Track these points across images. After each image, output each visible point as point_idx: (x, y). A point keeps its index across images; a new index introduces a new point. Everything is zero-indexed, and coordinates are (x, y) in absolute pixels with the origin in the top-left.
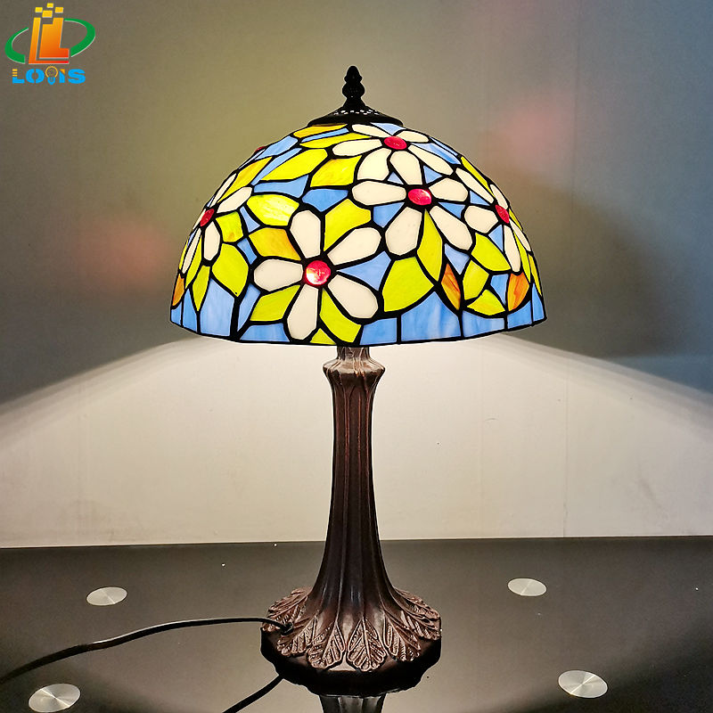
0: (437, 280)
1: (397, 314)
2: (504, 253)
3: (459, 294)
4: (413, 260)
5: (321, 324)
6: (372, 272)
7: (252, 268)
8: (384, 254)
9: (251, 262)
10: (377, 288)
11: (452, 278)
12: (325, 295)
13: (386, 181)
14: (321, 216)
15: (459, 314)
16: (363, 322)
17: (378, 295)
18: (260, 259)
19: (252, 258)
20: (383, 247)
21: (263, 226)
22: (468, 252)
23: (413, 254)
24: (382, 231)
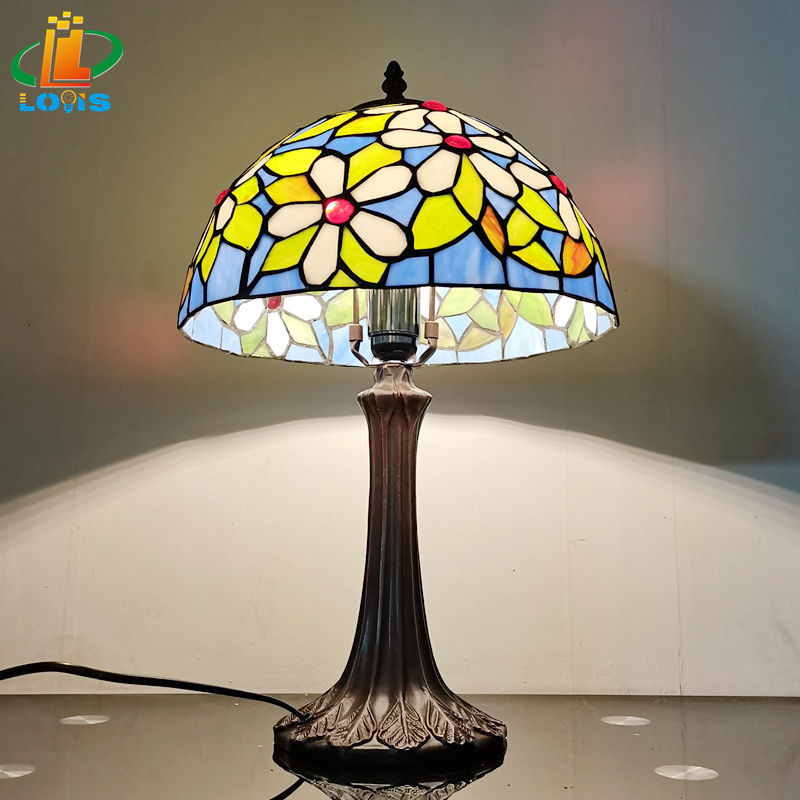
0: (476, 218)
1: (430, 253)
2: (558, 214)
3: (502, 239)
4: (448, 199)
5: (341, 265)
6: (402, 209)
7: (266, 219)
8: (414, 191)
9: (266, 212)
10: (406, 223)
11: (494, 221)
12: (347, 234)
13: (421, 130)
14: (346, 159)
15: (503, 259)
16: (390, 261)
17: (408, 231)
18: (276, 208)
19: (267, 208)
20: (414, 183)
21: (280, 177)
22: (514, 200)
23: (449, 191)
24: (414, 170)
